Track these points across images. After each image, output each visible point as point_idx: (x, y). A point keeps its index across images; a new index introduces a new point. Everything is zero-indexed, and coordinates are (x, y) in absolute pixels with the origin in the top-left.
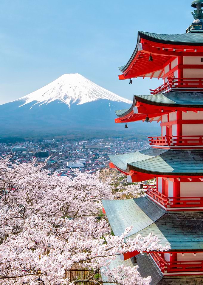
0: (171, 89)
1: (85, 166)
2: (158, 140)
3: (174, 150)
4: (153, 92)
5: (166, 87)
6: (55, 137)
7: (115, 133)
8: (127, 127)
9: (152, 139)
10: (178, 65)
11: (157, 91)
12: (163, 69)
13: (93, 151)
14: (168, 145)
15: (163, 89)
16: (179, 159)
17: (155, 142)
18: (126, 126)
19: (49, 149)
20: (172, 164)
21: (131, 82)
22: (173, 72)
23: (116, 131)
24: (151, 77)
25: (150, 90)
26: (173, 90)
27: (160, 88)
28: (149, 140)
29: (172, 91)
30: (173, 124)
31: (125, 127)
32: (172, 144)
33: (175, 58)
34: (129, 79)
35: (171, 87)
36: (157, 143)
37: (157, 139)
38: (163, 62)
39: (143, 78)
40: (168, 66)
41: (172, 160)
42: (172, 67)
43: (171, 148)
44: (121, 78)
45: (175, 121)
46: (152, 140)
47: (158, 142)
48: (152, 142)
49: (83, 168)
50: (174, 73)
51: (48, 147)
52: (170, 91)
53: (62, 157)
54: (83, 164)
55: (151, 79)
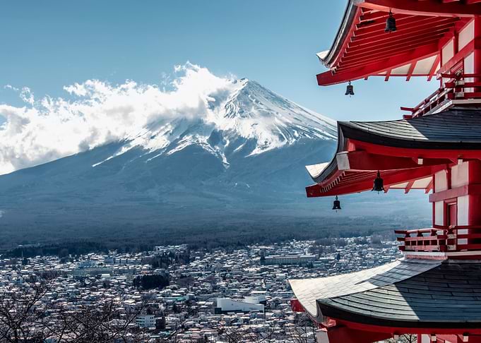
0: (451, 102)
1: (265, 308)
2: (420, 239)
3: (458, 261)
4: (410, 113)
5: (442, 99)
6: (187, 239)
7: (347, 224)
8: (339, 208)
9: (408, 235)
10: (475, 39)
11: (420, 111)
12: (439, 52)
13: (286, 270)
14: (441, 251)
15: (434, 105)
16: (468, 286)
17: (414, 243)
18: (337, 205)
19: (170, 269)
20: (448, 298)
21: (350, 91)
22: (463, 60)
23: (350, 220)
24: (409, 75)
25: (402, 109)
26: (456, 105)
27: (427, 101)
28: (399, 239)
29: (455, 108)
30: (461, 196)
31: (334, 208)
32: (453, 247)
33: (468, 20)
34: (347, 84)
35: (453, 99)
36: (417, 247)
37: (418, 236)
38: (440, 32)
39: (387, 80)
40: (451, 44)
41: (449, 290)
42: (461, 46)
43: (450, 258)
44: (324, 80)
45: (465, 187)
46: (408, 239)
47: (420, 243)
48: (407, 243)
49: (261, 311)
50: (465, 60)
51: (168, 263)
52: (449, 109)
53: (204, 286)
54: (261, 303)
55: (408, 80)
